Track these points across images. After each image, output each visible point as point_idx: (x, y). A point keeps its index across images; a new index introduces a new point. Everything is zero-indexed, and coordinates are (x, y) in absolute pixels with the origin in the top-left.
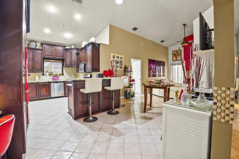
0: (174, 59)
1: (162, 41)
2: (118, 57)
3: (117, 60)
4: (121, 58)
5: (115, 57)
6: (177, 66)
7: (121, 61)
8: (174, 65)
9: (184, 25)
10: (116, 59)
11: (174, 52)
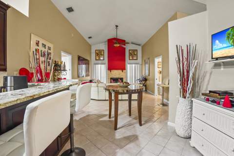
0: (97, 58)
1: (90, 38)
2: (44, 46)
3: (43, 49)
4: (49, 48)
5: (40, 44)
6: (99, 65)
7: (49, 54)
8: (98, 64)
9: (117, 26)
10: (41, 48)
11: (97, 52)
